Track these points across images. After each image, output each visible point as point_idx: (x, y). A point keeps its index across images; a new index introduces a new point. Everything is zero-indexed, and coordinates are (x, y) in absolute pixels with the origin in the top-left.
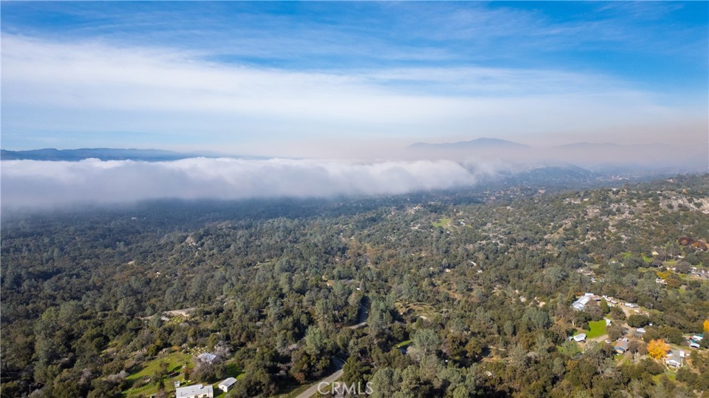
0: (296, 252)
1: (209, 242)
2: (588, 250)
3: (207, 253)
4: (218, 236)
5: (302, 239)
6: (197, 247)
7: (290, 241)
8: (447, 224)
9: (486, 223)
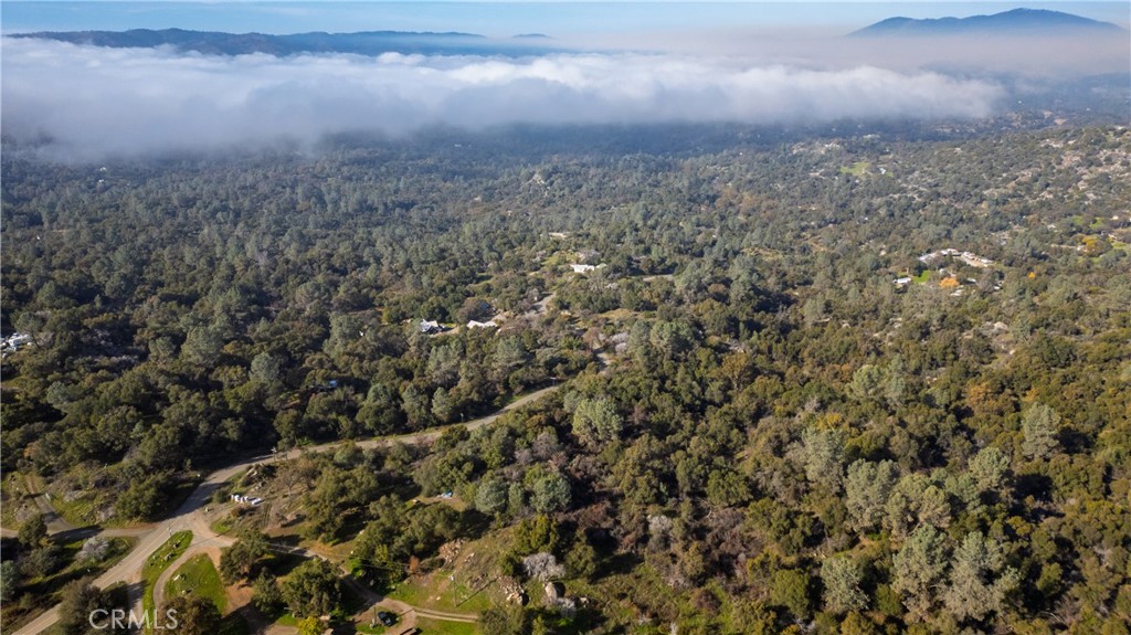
0: (655, 197)
1: (559, 181)
2: (1029, 210)
3: (557, 193)
4: (568, 174)
5: (664, 182)
6: (546, 187)
7: (650, 185)
8: (861, 170)
9: (914, 171)
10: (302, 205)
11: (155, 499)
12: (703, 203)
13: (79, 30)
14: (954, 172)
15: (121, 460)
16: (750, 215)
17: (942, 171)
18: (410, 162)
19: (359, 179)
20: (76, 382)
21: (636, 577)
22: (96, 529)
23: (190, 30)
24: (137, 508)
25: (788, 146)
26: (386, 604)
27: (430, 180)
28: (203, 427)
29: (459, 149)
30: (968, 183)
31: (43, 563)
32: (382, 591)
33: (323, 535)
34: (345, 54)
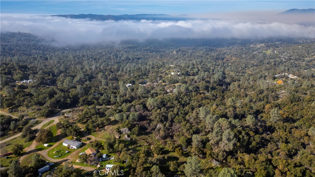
0: (206, 58)
1: (180, 53)
3: (179, 56)
4: (183, 51)
5: (210, 54)
6: (176, 54)
7: (205, 54)
8: (269, 52)
9: (285, 52)
10: (112, 57)
11: (48, 113)
12: (220, 60)
13: (67, 14)
14: (297, 53)
15: (44, 105)
16: (232, 63)
17: (293, 52)
18: (143, 48)
19: (129, 52)
20: (39, 90)
21: (149, 136)
22: (35, 118)
23: (94, 14)
24: (43, 114)
25: (249, 45)
26: (89, 136)
27: (147, 52)
28: (62, 100)
29: (157, 45)
30: (300, 56)
31: (22, 123)
32: (90, 134)
33: (81, 122)
34: (132, 20)
